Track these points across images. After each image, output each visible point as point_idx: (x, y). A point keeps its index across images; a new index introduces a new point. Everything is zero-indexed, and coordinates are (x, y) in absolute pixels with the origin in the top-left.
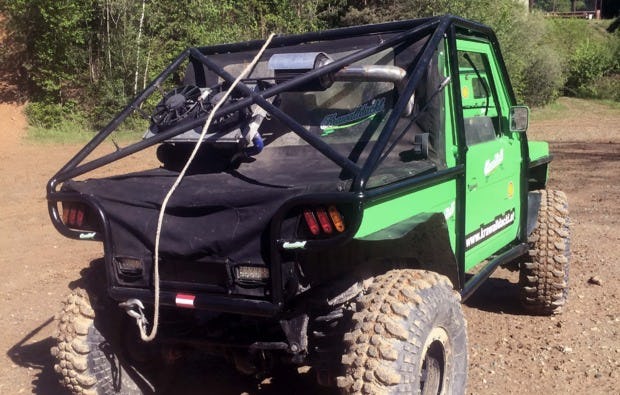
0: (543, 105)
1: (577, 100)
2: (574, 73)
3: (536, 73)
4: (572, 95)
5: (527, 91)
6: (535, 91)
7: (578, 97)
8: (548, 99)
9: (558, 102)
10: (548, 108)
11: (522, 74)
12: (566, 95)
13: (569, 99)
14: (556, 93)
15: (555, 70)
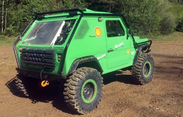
0: (168, 35)
1: (181, 33)
2: (179, 23)
3: (165, 23)
4: (179, 31)
5: (162, 29)
6: (165, 29)
7: (181, 32)
8: (170, 32)
9: (174, 34)
10: (170, 36)
11: (160, 22)
12: (177, 31)
13: (178, 32)
14: (173, 30)
15: (173, 21)
